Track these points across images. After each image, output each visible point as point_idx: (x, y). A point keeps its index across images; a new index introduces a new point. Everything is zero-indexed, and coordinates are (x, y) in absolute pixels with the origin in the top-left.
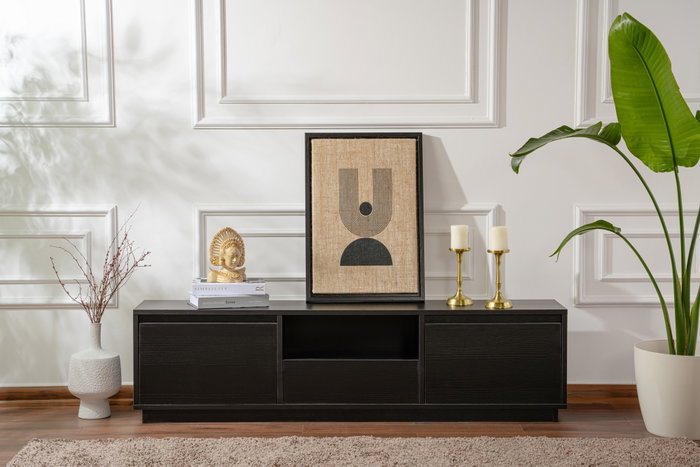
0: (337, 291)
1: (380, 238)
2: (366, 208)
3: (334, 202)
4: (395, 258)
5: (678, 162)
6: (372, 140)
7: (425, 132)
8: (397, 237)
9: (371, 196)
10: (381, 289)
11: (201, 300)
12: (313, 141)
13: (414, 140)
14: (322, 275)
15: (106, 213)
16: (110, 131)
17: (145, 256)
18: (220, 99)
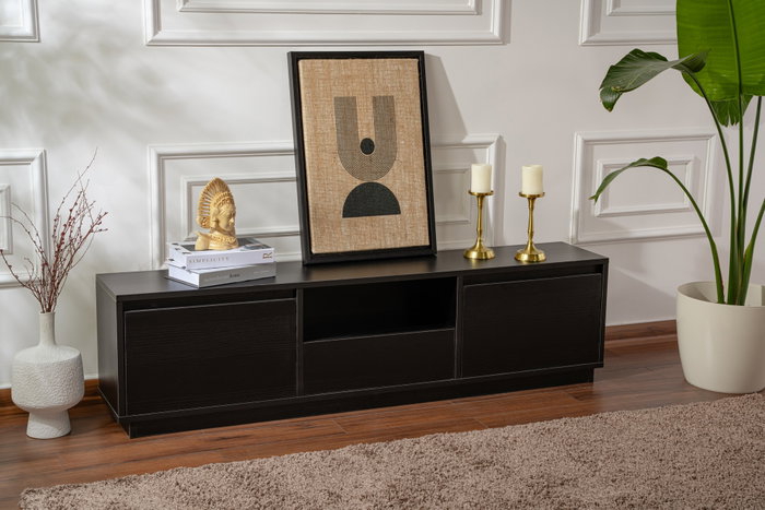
0: (340, 250)
1: (385, 181)
2: (367, 146)
3: (331, 140)
4: (404, 205)
6: (369, 60)
7: (427, 50)
8: (403, 180)
9: (372, 131)
10: (390, 243)
11: (202, 277)
12: (301, 63)
13: (416, 60)
14: (323, 232)
15: (32, 159)
16: (32, 47)
17: (100, 217)
18: (182, 6)
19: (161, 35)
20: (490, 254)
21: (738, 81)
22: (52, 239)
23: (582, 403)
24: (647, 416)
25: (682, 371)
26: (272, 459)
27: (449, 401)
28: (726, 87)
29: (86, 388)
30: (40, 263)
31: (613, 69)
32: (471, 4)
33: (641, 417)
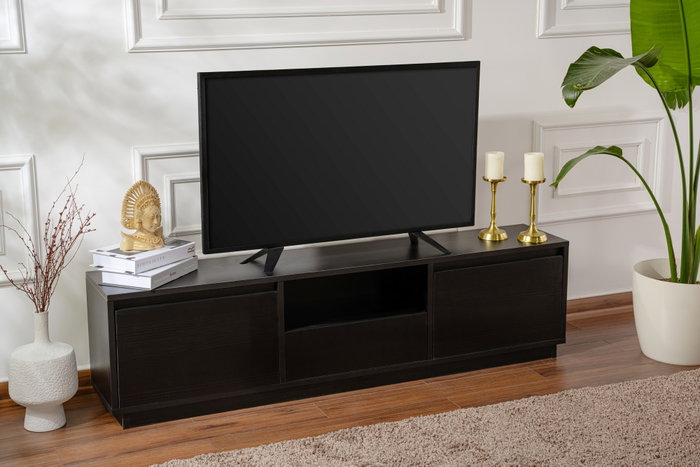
5: (694, 81)
11: (154, 278)
15: (22, 165)
16: (19, 59)
17: (89, 219)
18: (161, 15)
19: (142, 43)
20: (504, 236)
21: (688, 74)
22: (43, 241)
23: (547, 380)
24: (609, 393)
25: (638, 344)
26: (260, 448)
27: (423, 381)
28: (677, 78)
29: (79, 378)
30: (33, 266)
31: (573, 67)
32: (434, 3)
33: (604, 394)
